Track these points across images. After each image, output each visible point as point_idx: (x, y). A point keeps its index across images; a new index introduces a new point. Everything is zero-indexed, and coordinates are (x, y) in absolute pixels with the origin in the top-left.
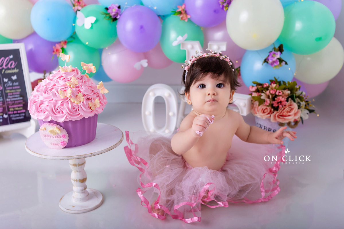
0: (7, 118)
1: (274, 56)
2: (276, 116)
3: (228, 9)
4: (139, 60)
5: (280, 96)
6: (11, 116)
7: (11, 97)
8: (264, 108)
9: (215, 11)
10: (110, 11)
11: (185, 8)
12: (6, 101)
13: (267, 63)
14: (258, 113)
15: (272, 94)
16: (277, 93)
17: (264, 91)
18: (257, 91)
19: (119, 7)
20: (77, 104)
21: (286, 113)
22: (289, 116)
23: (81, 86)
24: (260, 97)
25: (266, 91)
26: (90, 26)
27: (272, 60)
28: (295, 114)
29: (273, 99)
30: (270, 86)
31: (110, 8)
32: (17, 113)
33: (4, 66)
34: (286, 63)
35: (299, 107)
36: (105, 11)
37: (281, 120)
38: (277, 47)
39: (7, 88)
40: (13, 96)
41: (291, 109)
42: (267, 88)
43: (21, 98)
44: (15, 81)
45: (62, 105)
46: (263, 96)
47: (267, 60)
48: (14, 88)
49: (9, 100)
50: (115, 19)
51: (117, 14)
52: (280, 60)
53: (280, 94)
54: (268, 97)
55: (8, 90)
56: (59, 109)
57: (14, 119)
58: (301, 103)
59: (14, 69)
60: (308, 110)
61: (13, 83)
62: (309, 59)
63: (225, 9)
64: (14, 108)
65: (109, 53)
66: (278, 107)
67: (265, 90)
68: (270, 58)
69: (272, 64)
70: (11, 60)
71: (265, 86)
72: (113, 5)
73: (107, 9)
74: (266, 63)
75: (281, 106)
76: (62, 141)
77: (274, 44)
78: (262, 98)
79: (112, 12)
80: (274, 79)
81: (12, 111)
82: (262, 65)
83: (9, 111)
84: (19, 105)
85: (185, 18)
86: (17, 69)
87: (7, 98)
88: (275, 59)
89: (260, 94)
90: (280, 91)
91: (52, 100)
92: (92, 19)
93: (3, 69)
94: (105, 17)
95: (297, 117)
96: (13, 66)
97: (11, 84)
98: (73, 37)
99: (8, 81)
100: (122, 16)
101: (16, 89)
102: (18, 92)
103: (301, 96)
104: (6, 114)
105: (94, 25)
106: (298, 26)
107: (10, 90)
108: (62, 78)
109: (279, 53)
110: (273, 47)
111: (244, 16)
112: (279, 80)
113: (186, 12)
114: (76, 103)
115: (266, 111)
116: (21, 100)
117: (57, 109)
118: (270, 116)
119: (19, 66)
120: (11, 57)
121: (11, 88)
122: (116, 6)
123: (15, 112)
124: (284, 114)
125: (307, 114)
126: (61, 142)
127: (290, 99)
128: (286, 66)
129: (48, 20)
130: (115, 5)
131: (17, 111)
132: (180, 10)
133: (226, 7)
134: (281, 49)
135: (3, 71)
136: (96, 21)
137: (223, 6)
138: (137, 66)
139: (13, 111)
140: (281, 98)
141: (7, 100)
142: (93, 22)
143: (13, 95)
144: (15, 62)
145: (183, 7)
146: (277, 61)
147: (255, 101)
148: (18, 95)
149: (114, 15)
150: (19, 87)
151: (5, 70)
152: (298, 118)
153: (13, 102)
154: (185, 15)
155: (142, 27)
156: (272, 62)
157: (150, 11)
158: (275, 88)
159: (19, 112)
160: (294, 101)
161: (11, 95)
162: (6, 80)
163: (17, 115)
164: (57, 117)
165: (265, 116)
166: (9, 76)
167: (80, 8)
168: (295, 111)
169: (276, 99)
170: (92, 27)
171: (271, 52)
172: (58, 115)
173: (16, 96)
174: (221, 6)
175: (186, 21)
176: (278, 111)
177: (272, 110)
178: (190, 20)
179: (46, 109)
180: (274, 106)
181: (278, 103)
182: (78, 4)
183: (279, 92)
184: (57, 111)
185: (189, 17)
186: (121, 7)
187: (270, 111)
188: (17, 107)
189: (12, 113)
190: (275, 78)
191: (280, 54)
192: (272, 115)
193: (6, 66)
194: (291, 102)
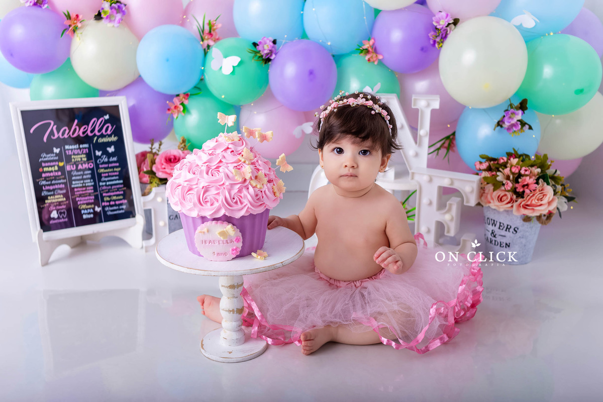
0: (100, 211)
1: (512, 116)
2: (521, 205)
3: (442, 46)
4: (301, 124)
5: (527, 175)
6: (107, 209)
7: (107, 179)
8: (502, 194)
9: (422, 49)
10: (260, 48)
11: (374, 44)
12: (100, 186)
13: (501, 127)
14: (492, 201)
15: (513, 174)
16: (522, 172)
17: (501, 169)
18: (489, 169)
19: (274, 42)
20: (261, 188)
21: (536, 201)
22: (541, 205)
23: (257, 161)
24: (496, 178)
25: (503, 169)
26: (231, 70)
27: (509, 122)
28: (549, 203)
29: (516, 181)
30: (509, 161)
31: (260, 43)
32: (116, 205)
33: (96, 132)
34: (530, 128)
35: (555, 193)
36: (254, 49)
37: (528, 212)
38: (516, 103)
39: (100, 166)
40: (109, 179)
41: (544, 195)
42: (505, 165)
43: (121, 181)
44: (113, 155)
45: (240, 191)
46: (500, 177)
47: (501, 123)
48: (110, 165)
49: (104, 184)
50: (267, 60)
51: (271, 52)
52: (523, 123)
53: (527, 173)
54: (508, 178)
55: (102, 168)
56: (236, 198)
57: (109, 213)
58: (557, 186)
59: (110, 136)
60: (566, 197)
61: (109, 158)
62: (558, 121)
63: (437, 45)
64: (110, 197)
65: (255, 113)
66: (524, 192)
67: (503, 167)
68: (506, 118)
69: (509, 129)
70: (106, 122)
71: (502, 161)
72: (265, 39)
73: (255, 44)
74: (499, 127)
75: (527, 191)
76: (235, 248)
77: (510, 99)
78: (499, 178)
79: (264, 50)
80: (513, 152)
81: (107, 201)
82: (494, 129)
83: (103, 201)
84: (118, 193)
85: (375, 59)
86: (115, 136)
87: (100, 181)
88: (514, 121)
89: (494, 173)
90: (527, 168)
91: (223, 184)
92: (235, 60)
93: (95, 135)
94: (253, 57)
95: (552, 207)
96: (109, 132)
97: (106, 160)
98: (200, 88)
99: (102, 154)
100: (278, 55)
101: (113, 167)
102: (116, 171)
103: (556, 175)
104: (99, 206)
105: (237, 69)
106: (548, 71)
107: (105, 168)
108: (229, 151)
109: (520, 112)
110: (509, 103)
111: (469, 57)
112: (520, 152)
113: (376, 51)
114: (258, 186)
115: (504, 198)
116: (121, 184)
117: (234, 199)
118: (512, 206)
119: (118, 132)
120: (107, 117)
121: (106, 166)
122: (270, 41)
123: (112, 203)
124: (533, 202)
125: (565, 202)
126: (233, 250)
127: (541, 181)
128: (531, 131)
129: (167, 60)
130: (268, 39)
131: (115, 201)
132: (366, 46)
133: (439, 43)
134: (523, 106)
135: (96, 138)
136: (240, 63)
137: (435, 42)
138: (297, 132)
139: (109, 201)
140: (528, 178)
141: (101, 184)
142: (236, 64)
143: (109, 176)
144: (112, 126)
145: (371, 42)
146: (517, 124)
147: (488, 183)
148: (116, 176)
149: (267, 54)
150: (118, 164)
151: (98, 137)
152: (554, 209)
153: (110, 187)
154: (374, 55)
155: (311, 73)
156: (510, 126)
157: (321, 48)
158: (518, 163)
159: (117, 203)
160: (548, 184)
161: (106, 177)
162: (98, 153)
163: (115, 208)
164: (232, 210)
165: (503, 207)
166: (103, 147)
167: (211, 43)
168: (549, 198)
169: (520, 180)
170: (233, 73)
171: (507, 110)
172: (236, 207)
173: (114, 178)
174: (432, 42)
175: (376, 63)
176: (525, 199)
177: (515, 197)
178: (381, 63)
179: (215, 199)
180: (518, 190)
181: (523, 186)
182: (210, 37)
183: (526, 171)
184: (234, 201)
185: (380, 57)
186: (278, 42)
187: (511, 199)
188: (114, 195)
189: (108, 204)
190: (514, 150)
191: (522, 114)
192: (515, 204)
193: (99, 131)
194: (543, 185)
